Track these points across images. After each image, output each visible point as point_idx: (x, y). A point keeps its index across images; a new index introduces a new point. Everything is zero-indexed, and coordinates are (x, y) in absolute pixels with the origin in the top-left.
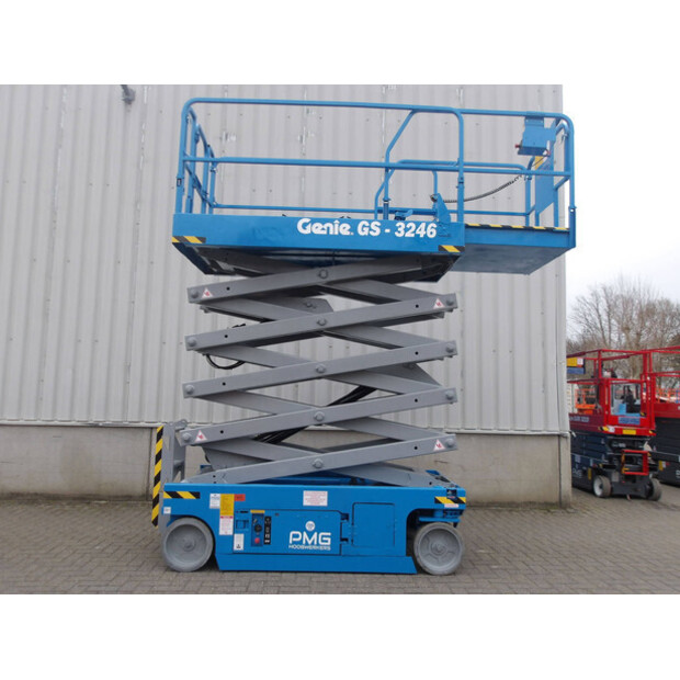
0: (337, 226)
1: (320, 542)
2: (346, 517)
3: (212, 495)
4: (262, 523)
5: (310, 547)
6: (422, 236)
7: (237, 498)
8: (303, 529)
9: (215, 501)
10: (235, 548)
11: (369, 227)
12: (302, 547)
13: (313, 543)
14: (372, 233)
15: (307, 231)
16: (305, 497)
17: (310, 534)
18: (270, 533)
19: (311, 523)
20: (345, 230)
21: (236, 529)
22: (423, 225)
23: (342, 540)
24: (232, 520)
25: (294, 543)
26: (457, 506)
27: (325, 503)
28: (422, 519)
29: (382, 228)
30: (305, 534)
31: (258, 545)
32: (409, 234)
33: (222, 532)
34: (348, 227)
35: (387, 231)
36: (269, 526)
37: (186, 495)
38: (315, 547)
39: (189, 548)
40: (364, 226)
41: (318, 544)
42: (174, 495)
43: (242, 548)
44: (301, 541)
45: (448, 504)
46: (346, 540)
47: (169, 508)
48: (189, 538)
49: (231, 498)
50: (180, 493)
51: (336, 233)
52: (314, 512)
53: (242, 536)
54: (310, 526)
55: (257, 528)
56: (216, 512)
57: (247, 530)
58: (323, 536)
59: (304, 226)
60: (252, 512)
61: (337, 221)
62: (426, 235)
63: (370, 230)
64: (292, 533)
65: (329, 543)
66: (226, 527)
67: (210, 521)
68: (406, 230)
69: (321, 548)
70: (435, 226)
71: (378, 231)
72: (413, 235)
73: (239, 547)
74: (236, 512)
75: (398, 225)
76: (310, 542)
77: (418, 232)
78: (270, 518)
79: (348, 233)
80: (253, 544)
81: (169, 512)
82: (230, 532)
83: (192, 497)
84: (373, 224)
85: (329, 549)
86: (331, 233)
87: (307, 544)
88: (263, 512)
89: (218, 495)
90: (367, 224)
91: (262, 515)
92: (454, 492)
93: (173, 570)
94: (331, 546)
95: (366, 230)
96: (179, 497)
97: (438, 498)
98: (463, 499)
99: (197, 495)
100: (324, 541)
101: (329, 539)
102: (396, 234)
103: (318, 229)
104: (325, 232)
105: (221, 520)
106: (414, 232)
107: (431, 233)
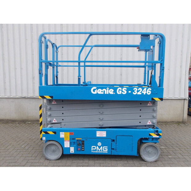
0: (108, 90)
1: (103, 150)
2: (114, 141)
3: (61, 133)
4: (81, 143)
5: (99, 152)
6: (145, 94)
7: (70, 134)
8: (97, 145)
9: (62, 135)
10: (71, 152)
11: (122, 90)
12: (97, 152)
13: (101, 150)
14: (123, 93)
15: (95, 93)
16: (97, 133)
17: (99, 147)
18: (84, 146)
19: (100, 143)
20: (111, 92)
21: (71, 145)
22: (145, 89)
23: (112, 149)
24: (69, 142)
25: (93, 150)
26: (158, 137)
27: (105, 136)
28: (144, 141)
29: (127, 91)
30: (97, 147)
31: (80, 151)
32: (139, 93)
33: (65, 146)
34: (113, 90)
35: (130, 92)
36: (84, 144)
37: (51, 133)
38: (101, 152)
39: (54, 151)
40: (120, 90)
41: (103, 151)
42: (46, 133)
43: (73, 152)
44: (96, 150)
45: (154, 136)
46: (114, 149)
47: (45, 138)
48: (53, 148)
49: (68, 134)
50: (48, 132)
51: (108, 93)
52: (101, 139)
53: (73, 148)
54: (99, 144)
55: (79, 145)
56: (63, 139)
57: (75, 145)
58: (104, 148)
59: (94, 90)
60: (77, 139)
61: (108, 88)
62: (146, 94)
63: (122, 91)
64: (92, 147)
65: (107, 150)
66: (67, 144)
67: (61, 142)
68: (138, 91)
69: (104, 152)
70: (150, 89)
71: (126, 92)
72: (141, 94)
73: (72, 152)
74: (70, 139)
75: (134, 89)
76: (99, 150)
77: (143, 92)
78: (84, 141)
79: (113, 93)
80: (77, 150)
81: (45, 139)
82: (69, 146)
83: (53, 134)
84: (123, 89)
85: (107, 152)
86: (105, 93)
87: (98, 150)
88: (81, 139)
89: (63, 133)
90: (121, 89)
91: (81, 140)
92: (157, 131)
93: (48, 160)
94: (108, 151)
95: (121, 91)
96: (48, 133)
97: (151, 134)
98: (161, 134)
99: (55, 133)
100: (105, 150)
101: (107, 149)
102: (134, 93)
103: (100, 92)
104: (103, 93)
105: (65, 142)
106: (141, 92)
107: (149, 93)
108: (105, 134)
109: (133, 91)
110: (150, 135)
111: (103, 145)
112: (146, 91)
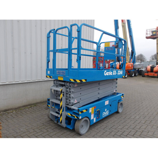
6: (121, 74)
27: (108, 103)
30: (105, 112)
46: (110, 111)
53: (95, 118)
63: (115, 73)
64: (103, 113)
65: (108, 113)
66: (92, 117)
69: (107, 115)
75: (118, 71)
99: (87, 110)
104: (108, 75)
110: (121, 97)
112: (121, 72)
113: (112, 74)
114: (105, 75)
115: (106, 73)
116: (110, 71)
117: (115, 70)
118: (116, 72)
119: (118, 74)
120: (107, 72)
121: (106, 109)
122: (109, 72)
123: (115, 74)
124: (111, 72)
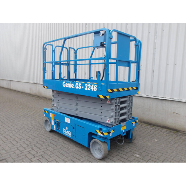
2: (74, 128)
5: (67, 135)
6: (92, 90)
7: (54, 115)
11: (78, 85)
12: (65, 134)
18: (60, 127)
21: (54, 124)
22: (93, 86)
23: (73, 135)
25: (64, 132)
26: (102, 135)
30: (66, 130)
35: (83, 87)
36: (59, 125)
42: (45, 111)
43: (55, 129)
51: (71, 87)
52: (67, 124)
58: (69, 132)
62: (93, 90)
64: (63, 129)
67: (50, 120)
68: (88, 87)
69: (69, 136)
70: (96, 86)
74: (54, 119)
75: (86, 85)
76: (67, 133)
77: (91, 89)
78: (59, 123)
80: (57, 129)
88: (58, 121)
89: (51, 114)
92: (102, 130)
94: (71, 136)
98: (104, 133)
99: (48, 112)
101: (70, 134)
104: (68, 87)
106: (90, 88)
107: (95, 89)
108: (69, 121)
109: (85, 87)
110: (96, 132)
111: (68, 130)
112: (93, 88)
113: (74, 86)
114: (64, 86)
115: (64, 84)
116: (71, 83)
117: (78, 82)
118: (82, 86)
119: (86, 89)
120: (66, 83)
121: (67, 127)
122: (69, 84)
123: (80, 88)
124: (73, 84)
